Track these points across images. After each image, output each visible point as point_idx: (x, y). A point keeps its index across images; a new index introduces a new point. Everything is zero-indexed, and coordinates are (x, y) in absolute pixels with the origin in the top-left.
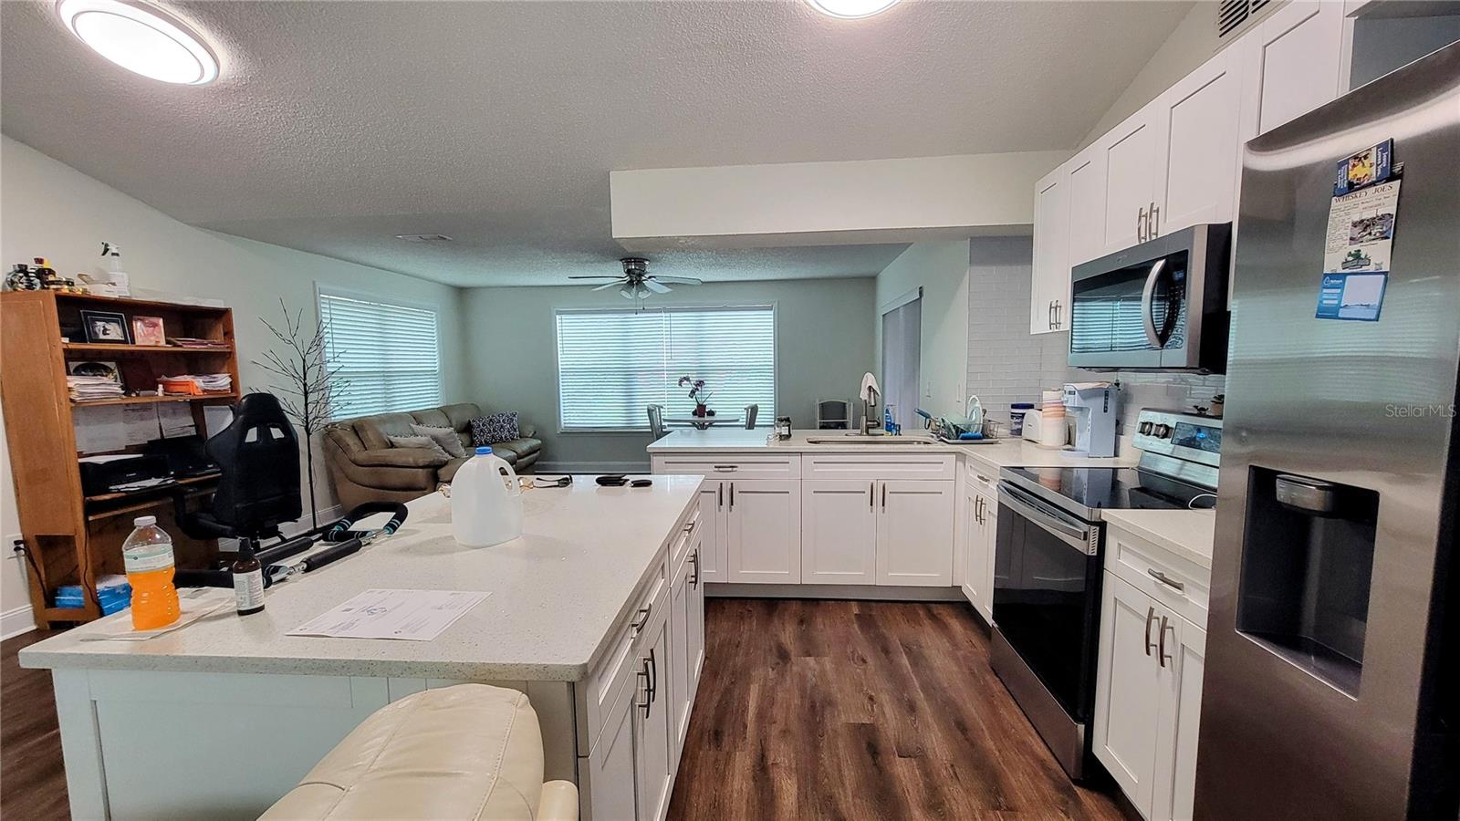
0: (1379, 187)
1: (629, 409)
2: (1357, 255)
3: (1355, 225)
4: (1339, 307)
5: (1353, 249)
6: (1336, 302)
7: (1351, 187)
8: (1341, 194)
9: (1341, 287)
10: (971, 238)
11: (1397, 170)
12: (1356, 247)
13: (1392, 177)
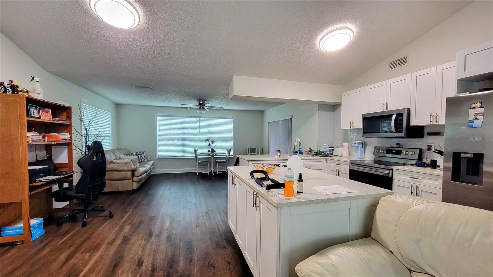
0: (480, 108)
1: (184, 150)
2: (476, 118)
3: (475, 113)
4: (473, 126)
5: (475, 117)
6: (472, 125)
7: (474, 108)
8: (472, 109)
9: (473, 123)
10: (319, 104)
11: (483, 106)
12: (476, 117)
13: (482, 107)
